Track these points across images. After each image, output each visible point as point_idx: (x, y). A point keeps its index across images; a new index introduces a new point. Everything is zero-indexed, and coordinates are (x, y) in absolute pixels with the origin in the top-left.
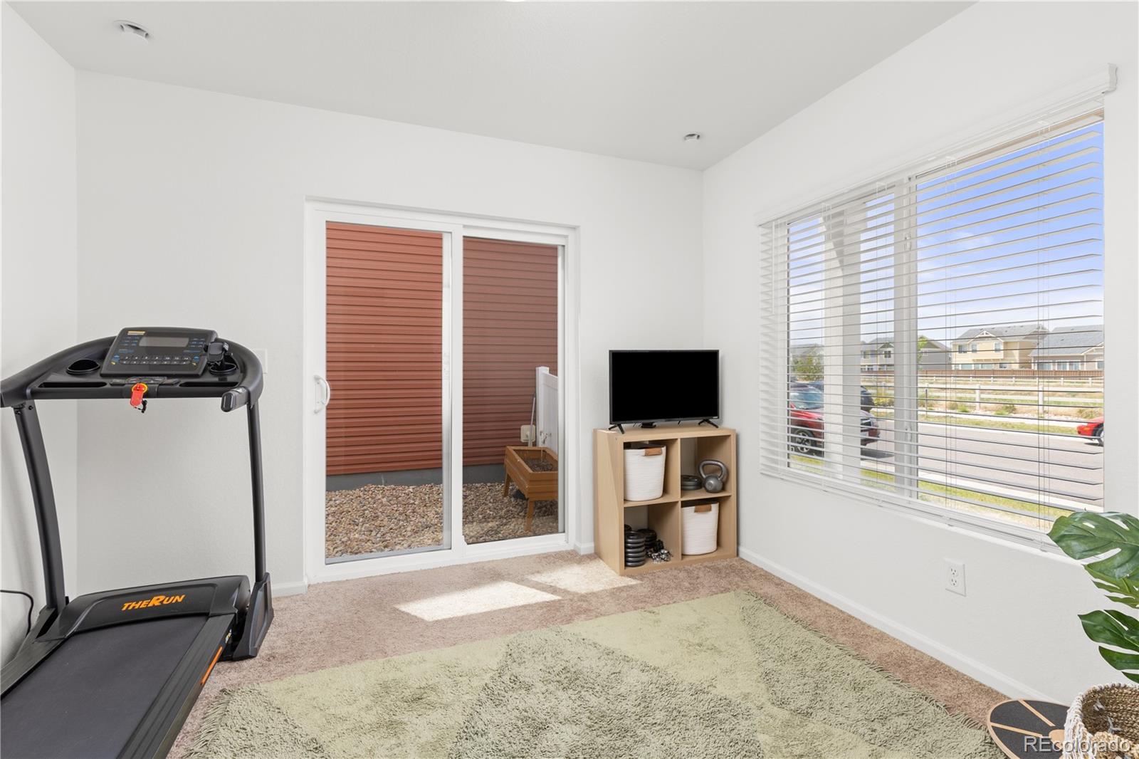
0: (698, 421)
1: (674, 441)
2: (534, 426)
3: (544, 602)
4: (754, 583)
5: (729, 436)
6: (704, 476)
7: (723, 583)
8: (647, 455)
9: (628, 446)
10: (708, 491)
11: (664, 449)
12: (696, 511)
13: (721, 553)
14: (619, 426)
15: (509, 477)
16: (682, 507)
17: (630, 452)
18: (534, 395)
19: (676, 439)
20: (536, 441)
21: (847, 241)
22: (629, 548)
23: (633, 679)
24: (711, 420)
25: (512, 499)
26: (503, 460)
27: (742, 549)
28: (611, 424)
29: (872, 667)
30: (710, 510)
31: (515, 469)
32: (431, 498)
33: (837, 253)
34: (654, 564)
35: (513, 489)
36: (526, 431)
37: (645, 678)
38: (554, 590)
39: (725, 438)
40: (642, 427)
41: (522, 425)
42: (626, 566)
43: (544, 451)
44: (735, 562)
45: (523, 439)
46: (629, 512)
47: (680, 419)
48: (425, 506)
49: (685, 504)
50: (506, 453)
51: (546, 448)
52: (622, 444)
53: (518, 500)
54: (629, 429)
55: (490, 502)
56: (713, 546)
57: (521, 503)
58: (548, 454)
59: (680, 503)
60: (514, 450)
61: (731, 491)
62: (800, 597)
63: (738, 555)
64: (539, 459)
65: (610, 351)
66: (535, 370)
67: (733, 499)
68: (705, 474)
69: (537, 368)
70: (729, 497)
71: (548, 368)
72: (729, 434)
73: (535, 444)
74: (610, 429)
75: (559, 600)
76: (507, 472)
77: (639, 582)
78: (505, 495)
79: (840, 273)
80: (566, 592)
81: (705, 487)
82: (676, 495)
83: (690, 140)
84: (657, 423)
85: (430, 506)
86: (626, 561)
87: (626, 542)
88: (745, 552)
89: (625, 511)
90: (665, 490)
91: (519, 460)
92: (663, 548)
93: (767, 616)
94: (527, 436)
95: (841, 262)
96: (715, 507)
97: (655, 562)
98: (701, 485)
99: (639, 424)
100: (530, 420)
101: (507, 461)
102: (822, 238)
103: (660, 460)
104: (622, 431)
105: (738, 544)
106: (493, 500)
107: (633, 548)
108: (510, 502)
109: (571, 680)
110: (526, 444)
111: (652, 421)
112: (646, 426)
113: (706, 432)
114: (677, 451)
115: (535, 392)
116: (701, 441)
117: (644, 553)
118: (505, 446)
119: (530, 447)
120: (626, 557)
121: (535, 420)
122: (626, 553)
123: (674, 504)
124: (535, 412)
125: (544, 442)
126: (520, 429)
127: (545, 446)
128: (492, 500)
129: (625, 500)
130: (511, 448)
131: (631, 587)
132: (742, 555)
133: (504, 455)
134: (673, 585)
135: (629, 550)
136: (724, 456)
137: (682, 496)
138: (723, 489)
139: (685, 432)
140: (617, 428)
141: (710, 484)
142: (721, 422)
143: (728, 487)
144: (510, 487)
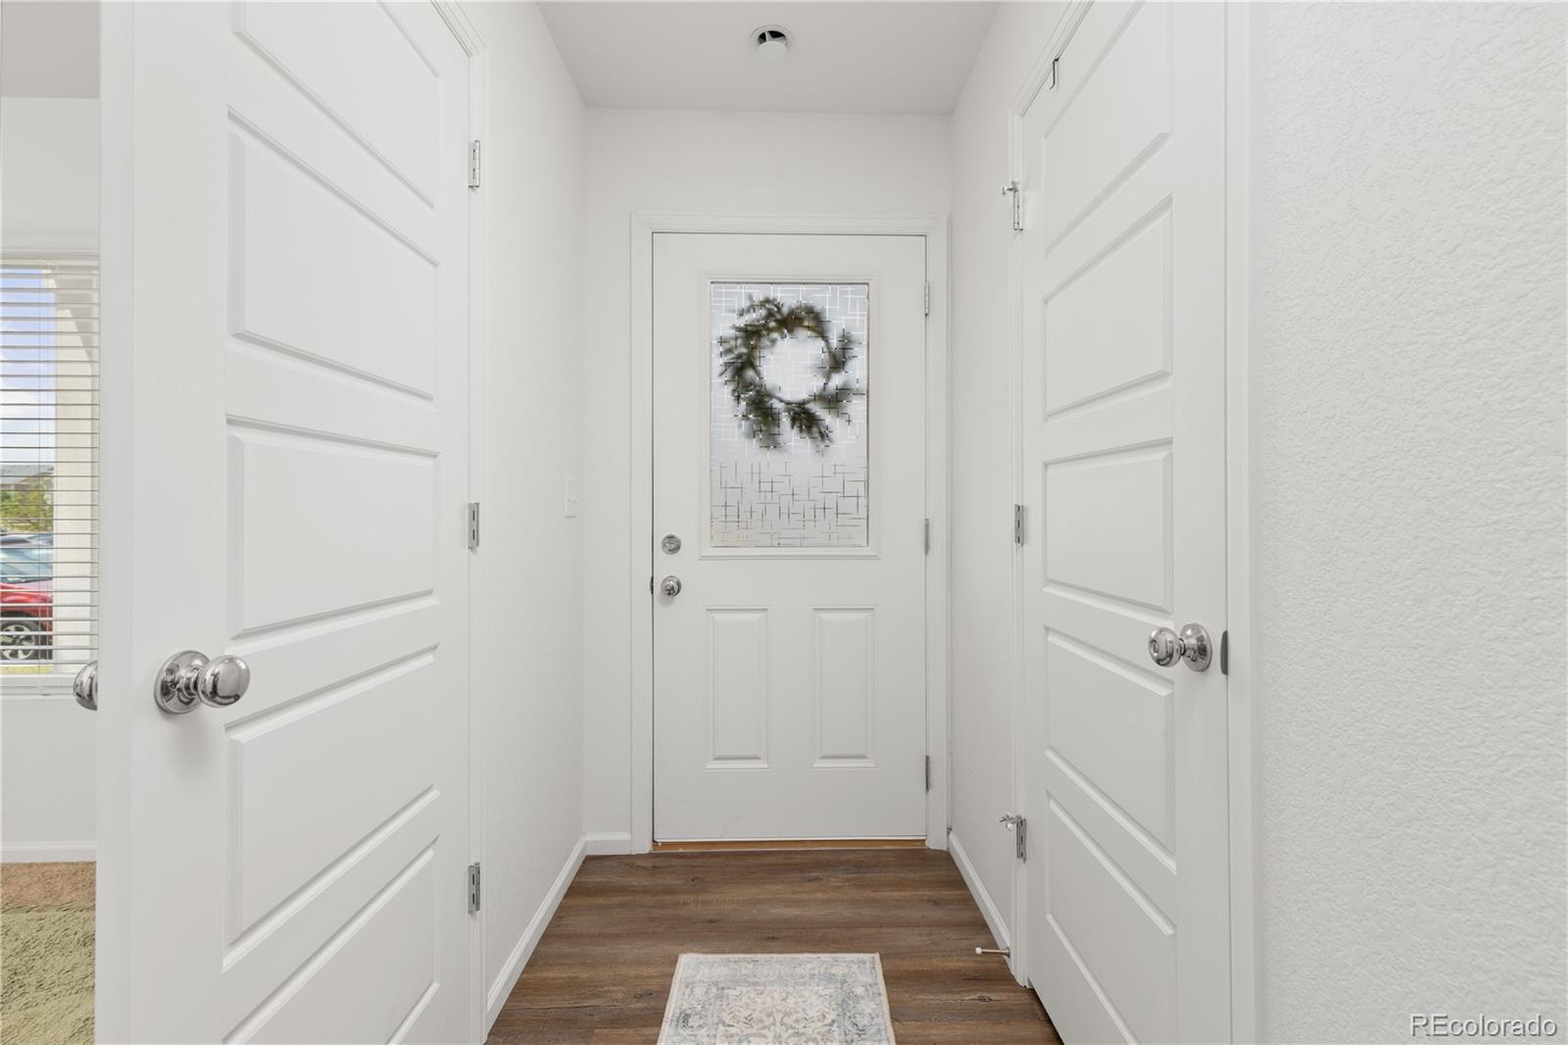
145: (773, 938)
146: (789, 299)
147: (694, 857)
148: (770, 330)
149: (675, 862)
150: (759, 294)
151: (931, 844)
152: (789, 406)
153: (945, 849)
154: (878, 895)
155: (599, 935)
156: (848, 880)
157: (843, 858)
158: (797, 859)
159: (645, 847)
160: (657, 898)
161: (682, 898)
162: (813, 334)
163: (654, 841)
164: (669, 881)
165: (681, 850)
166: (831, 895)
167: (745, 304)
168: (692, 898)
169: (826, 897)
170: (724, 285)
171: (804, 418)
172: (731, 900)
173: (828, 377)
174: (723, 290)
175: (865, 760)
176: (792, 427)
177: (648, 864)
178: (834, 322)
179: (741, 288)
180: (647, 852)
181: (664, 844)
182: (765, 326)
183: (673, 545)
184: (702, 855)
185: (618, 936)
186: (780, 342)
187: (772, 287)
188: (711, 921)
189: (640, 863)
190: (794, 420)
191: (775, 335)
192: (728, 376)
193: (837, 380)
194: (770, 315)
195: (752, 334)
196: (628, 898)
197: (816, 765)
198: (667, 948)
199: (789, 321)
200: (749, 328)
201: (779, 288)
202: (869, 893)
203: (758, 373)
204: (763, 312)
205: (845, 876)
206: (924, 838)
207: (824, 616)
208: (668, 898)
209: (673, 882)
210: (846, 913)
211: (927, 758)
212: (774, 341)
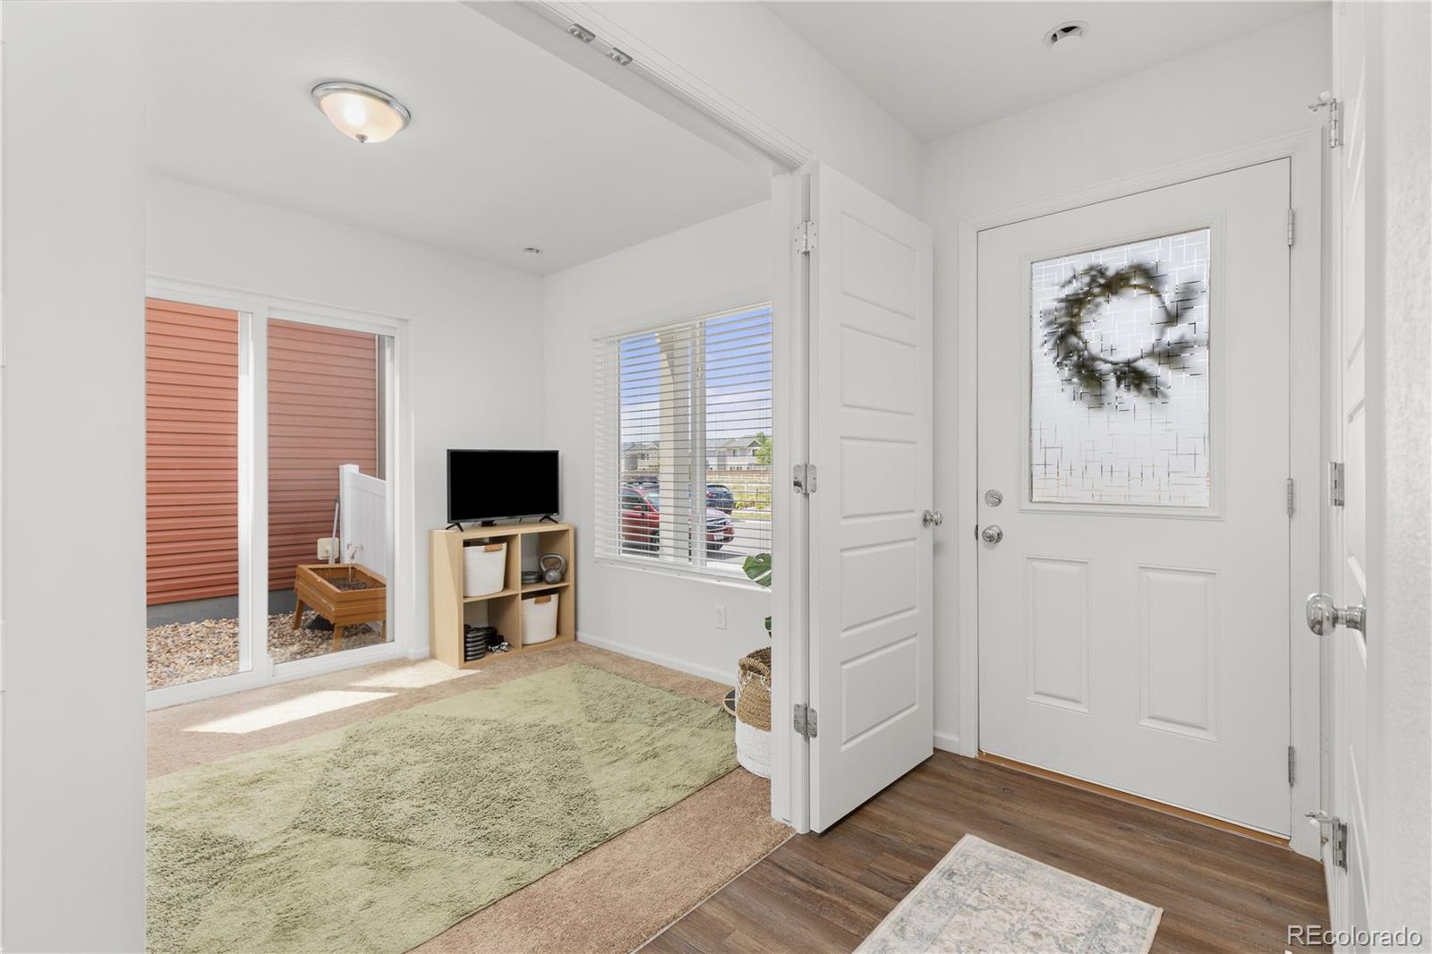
0: (539, 518)
1: (514, 537)
2: (337, 539)
3: (379, 700)
4: (587, 657)
5: (567, 530)
6: (544, 569)
7: (559, 661)
8: (486, 551)
9: (467, 543)
10: (548, 583)
11: (504, 545)
12: (536, 602)
13: (561, 639)
14: (458, 524)
15: (301, 602)
16: (523, 599)
17: (470, 549)
18: (337, 500)
19: (516, 535)
20: (339, 558)
21: (676, 354)
22: (469, 642)
23: (476, 730)
24: (552, 517)
25: (307, 631)
26: (293, 583)
27: (580, 634)
28: (449, 522)
29: (666, 690)
30: (550, 600)
31: (313, 592)
32: (176, 642)
33: (669, 363)
34: (496, 655)
35: (306, 620)
36: (325, 546)
37: (486, 728)
38: (388, 690)
39: (564, 532)
40: (482, 526)
41: (318, 538)
42: (466, 660)
43: (353, 568)
44: (573, 645)
45: (320, 556)
46: (469, 608)
47: (520, 517)
48: (168, 652)
49: (525, 596)
50: (298, 573)
51: (357, 564)
52: (462, 542)
53: (316, 631)
54: (468, 529)
55: (274, 638)
56: (552, 634)
57: (320, 634)
58: (359, 571)
59: (520, 596)
60: (311, 569)
61: (570, 582)
62: (623, 659)
63: (576, 639)
64: (345, 579)
65: (448, 450)
66: (338, 469)
67: (572, 588)
68: (545, 567)
69: (341, 467)
70: (568, 586)
71: (357, 467)
72: (566, 528)
73: (338, 561)
74: (447, 529)
75: (396, 696)
76: (300, 597)
77: (479, 671)
78: (296, 627)
79: (670, 380)
80: (400, 689)
81: (545, 580)
82: (517, 589)
83: (528, 254)
84: (497, 520)
85: (177, 652)
86: (466, 656)
87: (465, 638)
88: (583, 636)
89: (465, 608)
90: (506, 585)
91: (319, 579)
92: (503, 641)
93: (595, 677)
94: (327, 552)
95: (672, 371)
96: (554, 597)
97: (495, 654)
98: (541, 578)
99: (479, 522)
100: (332, 531)
101: (299, 584)
102: (658, 349)
103: (501, 555)
104: (462, 530)
105: (576, 628)
106: (279, 635)
107: (473, 642)
108: (304, 635)
109: (417, 741)
110: (326, 562)
111: (492, 519)
112: (485, 524)
113: (548, 528)
114: (518, 547)
115: (339, 496)
116: (541, 535)
117: (484, 646)
118: (296, 566)
119: (332, 564)
120: (466, 652)
121: (338, 531)
122: (466, 648)
123: (513, 597)
124: (338, 521)
125: (353, 557)
126: (316, 543)
127: (354, 562)
128: (276, 635)
129: (465, 597)
130: (306, 567)
131: (471, 676)
132: (580, 639)
133: (295, 577)
134: (512, 668)
135: (468, 645)
136: (565, 549)
137: (522, 589)
138: (562, 579)
139: (524, 528)
140: (456, 527)
141: (550, 576)
142: (562, 518)
143: (567, 577)
144: (303, 618)
145: (1057, 856)
146: (1115, 261)
147: (1012, 773)
148: (1095, 296)
149: (993, 771)
150: (1081, 263)
151: (1297, 847)
152: (1117, 367)
153: (1319, 860)
154: (1193, 866)
155: (912, 798)
156: (1165, 842)
157: (1170, 823)
158: (1115, 807)
159: (973, 754)
160: (967, 791)
161: (988, 798)
162: (1143, 291)
163: (979, 750)
164: (983, 782)
165: (1003, 765)
166: (1137, 847)
167: (1067, 275)
168: (996, 801)
169: (1131, 846)
170: (1043, 263)
171: (1133, 377)
172: (1028, 814)
173: (1162, 332)
174: (1044, 267)
175: (1203, 732)
176: (1118, 386)
177: (973, 766)
178: (1170, 274)
179: (1061, 262)
180: (973, 757)
181: (988, 755)
182: (1087, 293)
183: (996, 500)
184: (1021, 774)
185: (925, 804)
186: (1105, 305)
187: (1093, 254)
188: (1005, 823)
189: (964, 763)
190: (1119, 380)
191: (1101, 299)
192: (1049, 345)
193: (1172, 334)
194: (1093, 279)
195: (1076, 304)
196: (945, 783)
197: (1142, 723)
198: (959, 826)
199: (1114, 284)
200: (1071, 298)
201: (1101, 253)
202: (1185, 861)
203: (1080, 338)
204: (1087, 279)
205: (1164, 838)
206: (1288, 838)
207: (1153, 575)
208: (976, 795)
209: (985, 785)
210: (1147, 866)
211: (1291, 750)
212: (1098, 305)
